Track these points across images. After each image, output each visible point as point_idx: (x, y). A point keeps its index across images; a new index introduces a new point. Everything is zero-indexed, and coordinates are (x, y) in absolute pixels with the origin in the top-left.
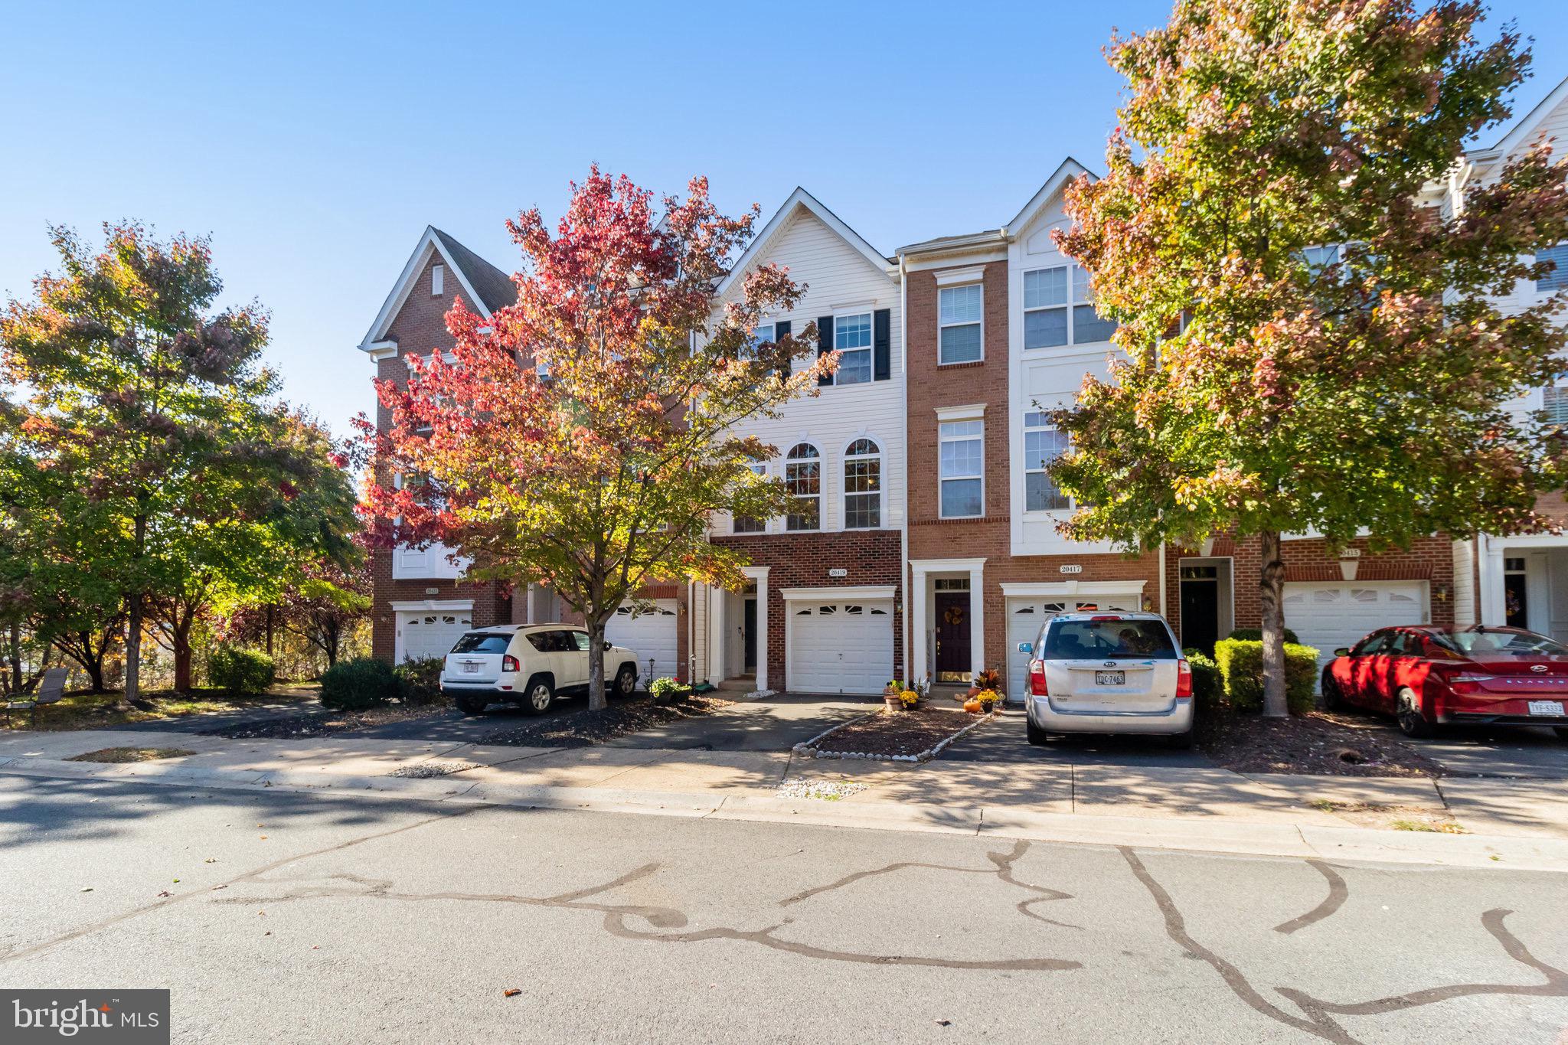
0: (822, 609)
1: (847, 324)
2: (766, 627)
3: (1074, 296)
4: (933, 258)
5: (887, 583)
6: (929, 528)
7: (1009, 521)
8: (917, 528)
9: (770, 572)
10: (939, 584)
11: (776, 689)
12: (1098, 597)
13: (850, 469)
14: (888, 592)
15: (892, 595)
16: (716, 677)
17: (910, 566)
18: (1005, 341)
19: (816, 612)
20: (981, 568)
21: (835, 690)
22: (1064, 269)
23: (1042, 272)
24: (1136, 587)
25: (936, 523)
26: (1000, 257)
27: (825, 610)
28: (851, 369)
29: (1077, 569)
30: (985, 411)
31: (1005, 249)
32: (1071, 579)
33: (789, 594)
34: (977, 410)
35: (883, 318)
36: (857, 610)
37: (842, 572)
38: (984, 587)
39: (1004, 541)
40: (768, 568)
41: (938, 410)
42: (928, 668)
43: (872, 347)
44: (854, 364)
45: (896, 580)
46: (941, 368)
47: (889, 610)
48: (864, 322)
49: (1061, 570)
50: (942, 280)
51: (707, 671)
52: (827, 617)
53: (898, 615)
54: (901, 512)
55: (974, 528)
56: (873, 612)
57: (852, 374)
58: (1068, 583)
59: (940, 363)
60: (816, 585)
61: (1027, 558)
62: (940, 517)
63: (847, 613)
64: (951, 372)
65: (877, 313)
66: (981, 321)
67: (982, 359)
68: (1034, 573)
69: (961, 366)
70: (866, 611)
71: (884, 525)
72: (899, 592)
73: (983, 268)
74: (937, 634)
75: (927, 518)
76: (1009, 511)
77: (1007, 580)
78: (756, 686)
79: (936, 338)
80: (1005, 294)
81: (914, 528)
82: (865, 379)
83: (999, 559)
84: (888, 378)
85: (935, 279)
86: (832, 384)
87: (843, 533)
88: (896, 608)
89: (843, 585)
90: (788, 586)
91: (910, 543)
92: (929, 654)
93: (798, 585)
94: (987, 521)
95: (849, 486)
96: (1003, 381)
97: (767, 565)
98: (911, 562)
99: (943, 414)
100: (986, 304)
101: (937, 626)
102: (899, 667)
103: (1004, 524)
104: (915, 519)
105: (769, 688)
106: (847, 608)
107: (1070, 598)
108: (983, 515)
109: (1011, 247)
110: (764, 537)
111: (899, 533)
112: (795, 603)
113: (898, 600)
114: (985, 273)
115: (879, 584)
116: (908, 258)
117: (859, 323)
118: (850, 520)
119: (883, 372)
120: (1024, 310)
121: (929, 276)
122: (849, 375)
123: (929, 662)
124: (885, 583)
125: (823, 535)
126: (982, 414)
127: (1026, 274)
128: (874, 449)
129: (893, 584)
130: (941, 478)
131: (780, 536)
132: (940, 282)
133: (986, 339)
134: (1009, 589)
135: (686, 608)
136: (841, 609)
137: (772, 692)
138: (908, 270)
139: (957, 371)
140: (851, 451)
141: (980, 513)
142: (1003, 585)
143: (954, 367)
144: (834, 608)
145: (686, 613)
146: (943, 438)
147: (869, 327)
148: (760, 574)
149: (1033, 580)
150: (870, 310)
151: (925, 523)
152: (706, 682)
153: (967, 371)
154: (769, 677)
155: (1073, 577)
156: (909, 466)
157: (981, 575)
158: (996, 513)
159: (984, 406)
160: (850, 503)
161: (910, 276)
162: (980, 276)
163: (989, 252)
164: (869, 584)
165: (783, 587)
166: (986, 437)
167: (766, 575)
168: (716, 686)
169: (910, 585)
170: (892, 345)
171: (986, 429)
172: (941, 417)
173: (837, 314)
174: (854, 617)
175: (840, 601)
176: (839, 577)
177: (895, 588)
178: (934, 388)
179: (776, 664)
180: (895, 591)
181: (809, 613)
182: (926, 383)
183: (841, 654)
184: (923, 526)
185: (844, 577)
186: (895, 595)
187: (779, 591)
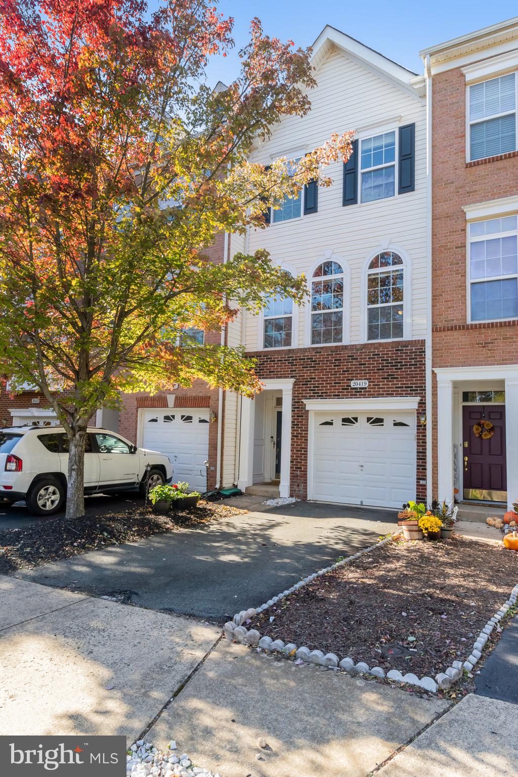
0: (344, 420)
1: (372, 145)
2: (289, 436)
4: (459, 55)
5: (411, 395)
6: (456, 334)
8: (443, 334)
9: (295, 384)
10: (466, 396)
11: (298, 497)
13: (372, 282)
14: (412, 403)
15: (415, 406)
16: (244, 482)
17: (434, 375)
19: (338, 422)
21: (354, 501)
25: (465, 327)
27: (347, 421)
28: (375, 187)
33: (312, 405)
34: (511, 204)
35: (408, 133)
36: (379, 421)
37: (363, 383)
40: (292, 380)
41: (466, 209)
42: (455, 483)
43: (396, 162)
44: (380, 181)
45: (419, 390)
46: (470, 166)
47: (412, 421)
48: (389, 141)
50: (471, 75)
51: (236, 476)
52: (349, 428)
53: (421, 428)
54: (425, 322)
55: (508, 332)
56: (395, 424)
57: (376, 190)
59: (468, 161)
60: (337, 396)
62: (469, 322)
63: (368, 425)
64: (482, 167)
65: (401, 129)
66: (515, 111)
69: (494, 160)
70: (388, 422)
71: (407, 336)
72: (422, 404)
74: (464, 448)
75: (454, 323)
78: (279, 493)
79: (464, 137)
81: (438, 334)
82: (389, 193)
84: (413, 190)
85: (463, 75)
86: (356, 203)
87: (364, 346)
88: (419, 420)
89: (364, 396)
90: (311, 397)
91: (434, 350)
92: (455, 470)
93: (321, 397)
95: (372, 299)
97: (292, 377)
98: (436, 370)
99: (473, 212)
101: (464, 441)
102: (422, 482)
104: (440, 325)
105: (291, 496)
106: (369, 419)
110: (289, 350)
111: (423, 342)
112: (319, 413)
113: (421, 411)
115: (401, 395)
116: (433, 59)
117: (384, 142)
118: (372, 332)
119: (407, 185)
121: (458, 73)
122: (373, 192)
123: (456, 478)
124: (407, 395)
125: (346, 347)
128: (397, 260)
129: (417, 395)
130: (469, 281)
131: (305, 350)
132: (469, 77)
135: (216, 416)
136: (362, 420)
137: (293, 500)
138: (433, 73)
139: (489, 166)
140: (373, 265)
143: (484, 162)
144: (356, 419)
145: (216, 421)
146: (471, 239)
147: (394, 144)
148: (285, 386)
150: (395, 127)
151: (451, 328)
152: (235, 486)
153: (500, 165)
154: (292, 485)
156: (434, 270)
157: (517, 383)
160: (372, 315)
161: (436, 79)
162: (513, 63)
164: (391, 395)
165: (306, 398)
167: (290, 386)
168: (243, 491)
169: (435, 395)
170: (416, 158)
172: (469, 216)
173: (361, 137)
174: (376, 428)
175: (363, 412)
176: (360, 388)
177: (418, 399)
178: (461, 187)
179: (299, 472)
180: (419, 403)
181: (331, 424)
182: (452, 183)
183: (362, 466)
184: (449, 333)
185: (365, 388)
186: (419, 407)
187: (302, 402)
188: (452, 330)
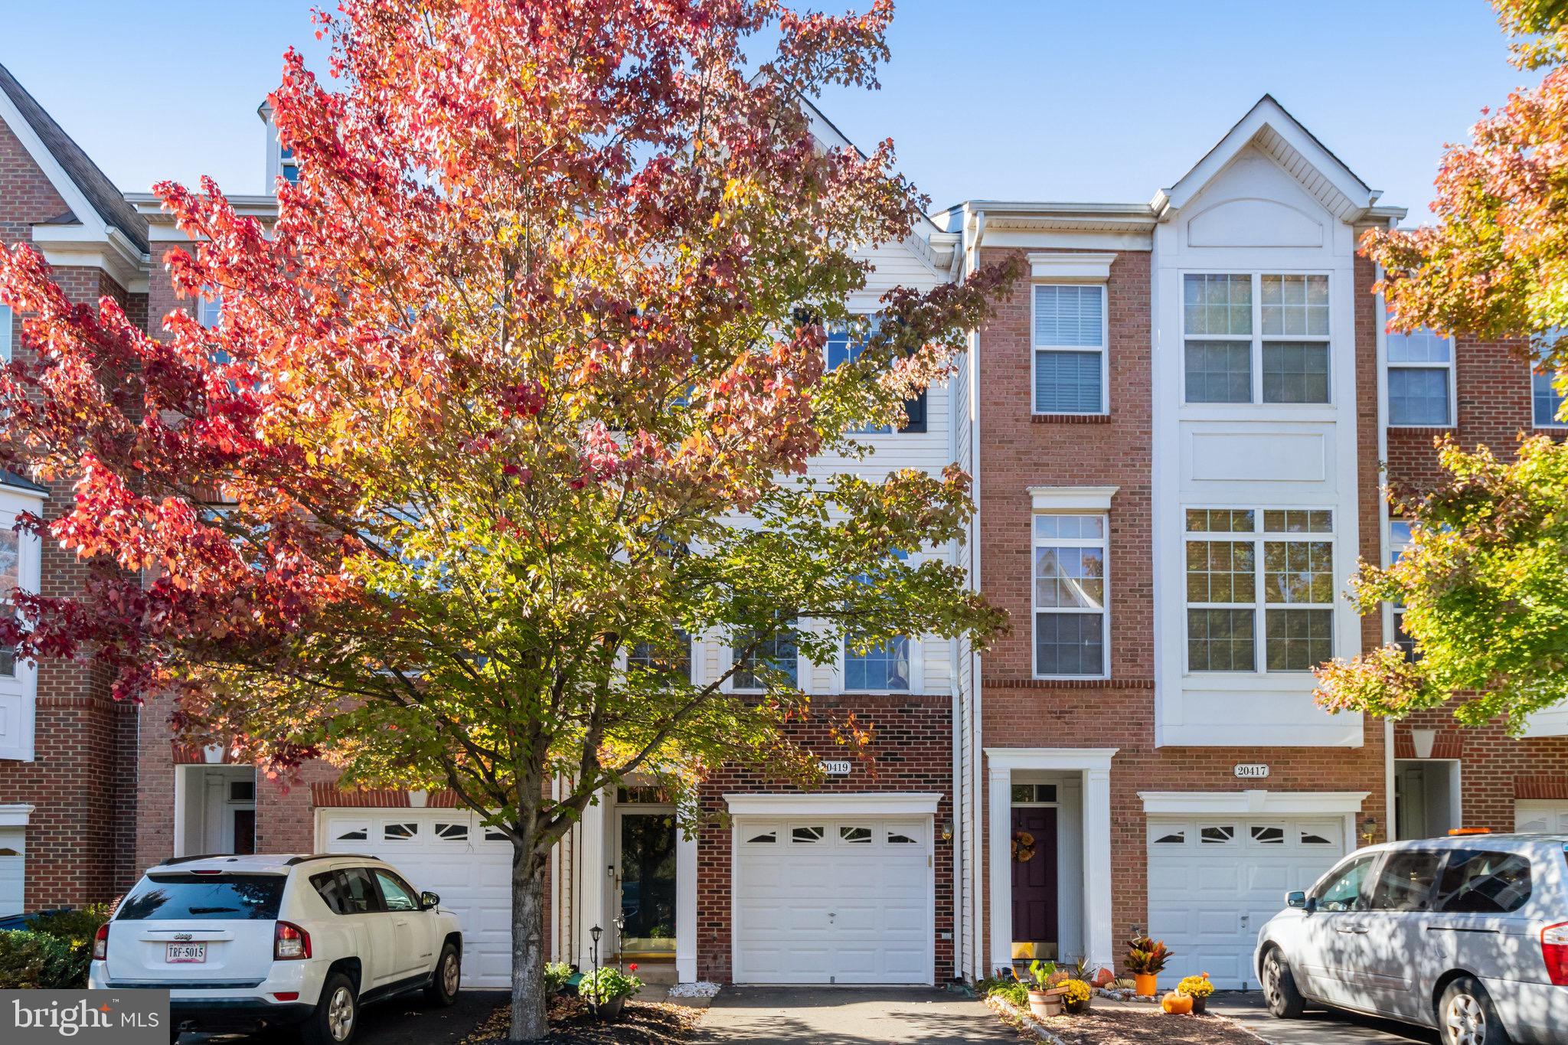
0: (797, 833)
2: (694, 864)
3: (1264, 325)
4: (1026, 229)
5: (925, 789)
6: (1018, 694)
7: (1152, 687)
8: (997, 692)
10: (1029, 792)
11: (715, 979)
12: (1284, 818)
14: (927, 803)
15: (933, 808)
17: (985, 759)
18: (1146, 386)
19: (785, 837)
20: (1107, 765)
21: (822, 978)
22: (1247, 279)
23: (1214, 278)
24: (1350, 803)
25: (1028, 685)
26: (1139, 244)
27: (802, 834)
29: (1262, 771)
30: (1114, 499)
31: (1150, 232)
32: (1252, 788)
33: (742, 805)
34: (1100, 498)
36: (863, 834)
37: (841, 768)
38: (1112, 797)
39: (1144, 722)
41: (1033, 491)
45: (939, 781)
46: (1037, 420)
47: (925, 834)
49: (1237, 772)
50: (1042, 268)
51: (575, 949)
52: (807, 847)
53: (944, 849)
54: (946, 665)
55: (1093, 697)
56: (892, 840)
58: (1251, 794)
59: (1034, 412)
60: (792, 789)
61: (1182, 751)
62: (1035, 676)
63: (843, 840)
64: (1056, 427)
66: (1104, 348)
67: (1105, 411)
68: (1194, 777)
69: (1074, 420)
70: (879, 836)
71: (917, 687)
72: (946, 806)
73: (1111, 258)
75: (1016, 675)
76: (1152, 671)
77: (1149, 787)
78: (676, 975)
79: (1029, 367)
80: (1145, 308)
81: (990, 692)
83: (1136, 750)
84: (924, 430)
85: (1029, 265)
87: (843, 699)
88: (938, 833)
89: (843, 790)
90: (737, 790)
91: (983, 719)
93: (759, 789)
94: (1115, 685)
96: (1141, 452)
98: (989, 751)
99: (1044, 498)
100: (1113, 320)
102: (945, 935)
103: (1144, 692)
104: (992, 677)
105: (702, 979)
106: (843, 831)
107: (1241, 818)
108: (1107, 675)
109: (1161, 231)
111: (946, 701)
112: (749, 820)
113: (944, 817)
114: (1113, 266)
115: (909, 789)
116: (989, 222)
118: (853, 674)
119: (914, 419)
120: (1183, 336)
121: (1020, 257)
124: (919, 789)
125: (805, 699)
126: (1108, 506)
127: (1188, 278)
129: (935, 790)
130: (1034, 609)
131: (723, 697)
132: (1037, 271)
133: (1113, 378)
134: (1154, 802)
136: (832, 834)
137: (708, 986)
138: (983, 244)
139: (1066, 427)
141: (1100, 671)
142: (1144, 795)
143: (1061, 420)
144: (820, 831)
146: (1039, 541)
149: (1192, 787)
151: (1011, 685)
152: (576, 969)
153: (1083, 430)
154: (701, 958)
155: (1255, 784)
157: (1107, 777)
158: (1126, 672)
159: (1112, 490)
161: (987, 253)
162: (1104, 271)
163: (1120, 233)
164: (892, 789)
165: (728, 790)
166: (1114, 545)
169: (984, 791)
171: (1113, 531)
172: (1038, 503)
174: (858, 848)
175: (833, 819)
176: (836, 776)
177: (939, 796)
178: (1025, 453)
179: (715, 933)
180: (940, 804)
181: (771, 839)
182: (1011, 442)
183: (832, 915)
184: (1007, 691)
185: (845, 776)
186: (939, 810)
187: (721, 799)
188: (1011, 686)
